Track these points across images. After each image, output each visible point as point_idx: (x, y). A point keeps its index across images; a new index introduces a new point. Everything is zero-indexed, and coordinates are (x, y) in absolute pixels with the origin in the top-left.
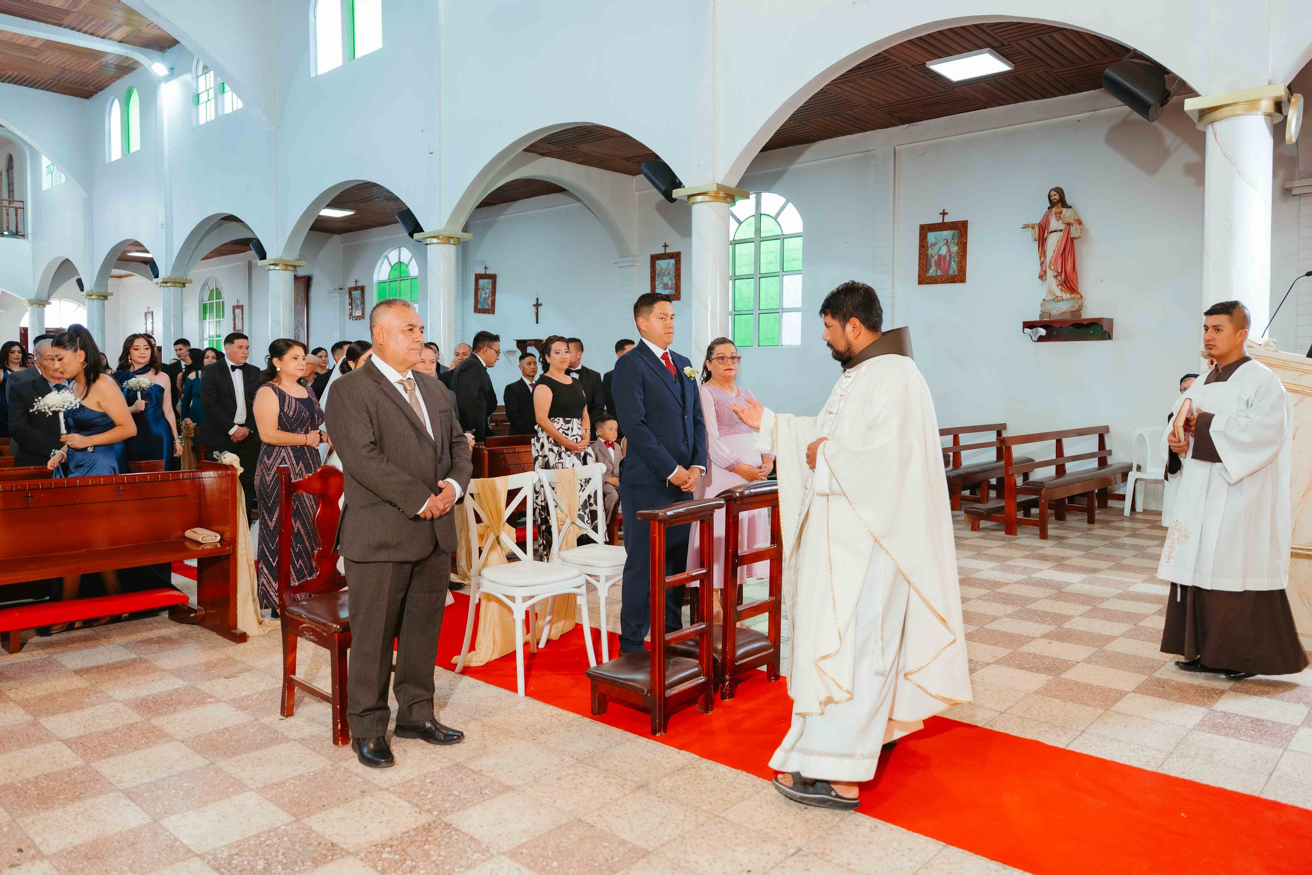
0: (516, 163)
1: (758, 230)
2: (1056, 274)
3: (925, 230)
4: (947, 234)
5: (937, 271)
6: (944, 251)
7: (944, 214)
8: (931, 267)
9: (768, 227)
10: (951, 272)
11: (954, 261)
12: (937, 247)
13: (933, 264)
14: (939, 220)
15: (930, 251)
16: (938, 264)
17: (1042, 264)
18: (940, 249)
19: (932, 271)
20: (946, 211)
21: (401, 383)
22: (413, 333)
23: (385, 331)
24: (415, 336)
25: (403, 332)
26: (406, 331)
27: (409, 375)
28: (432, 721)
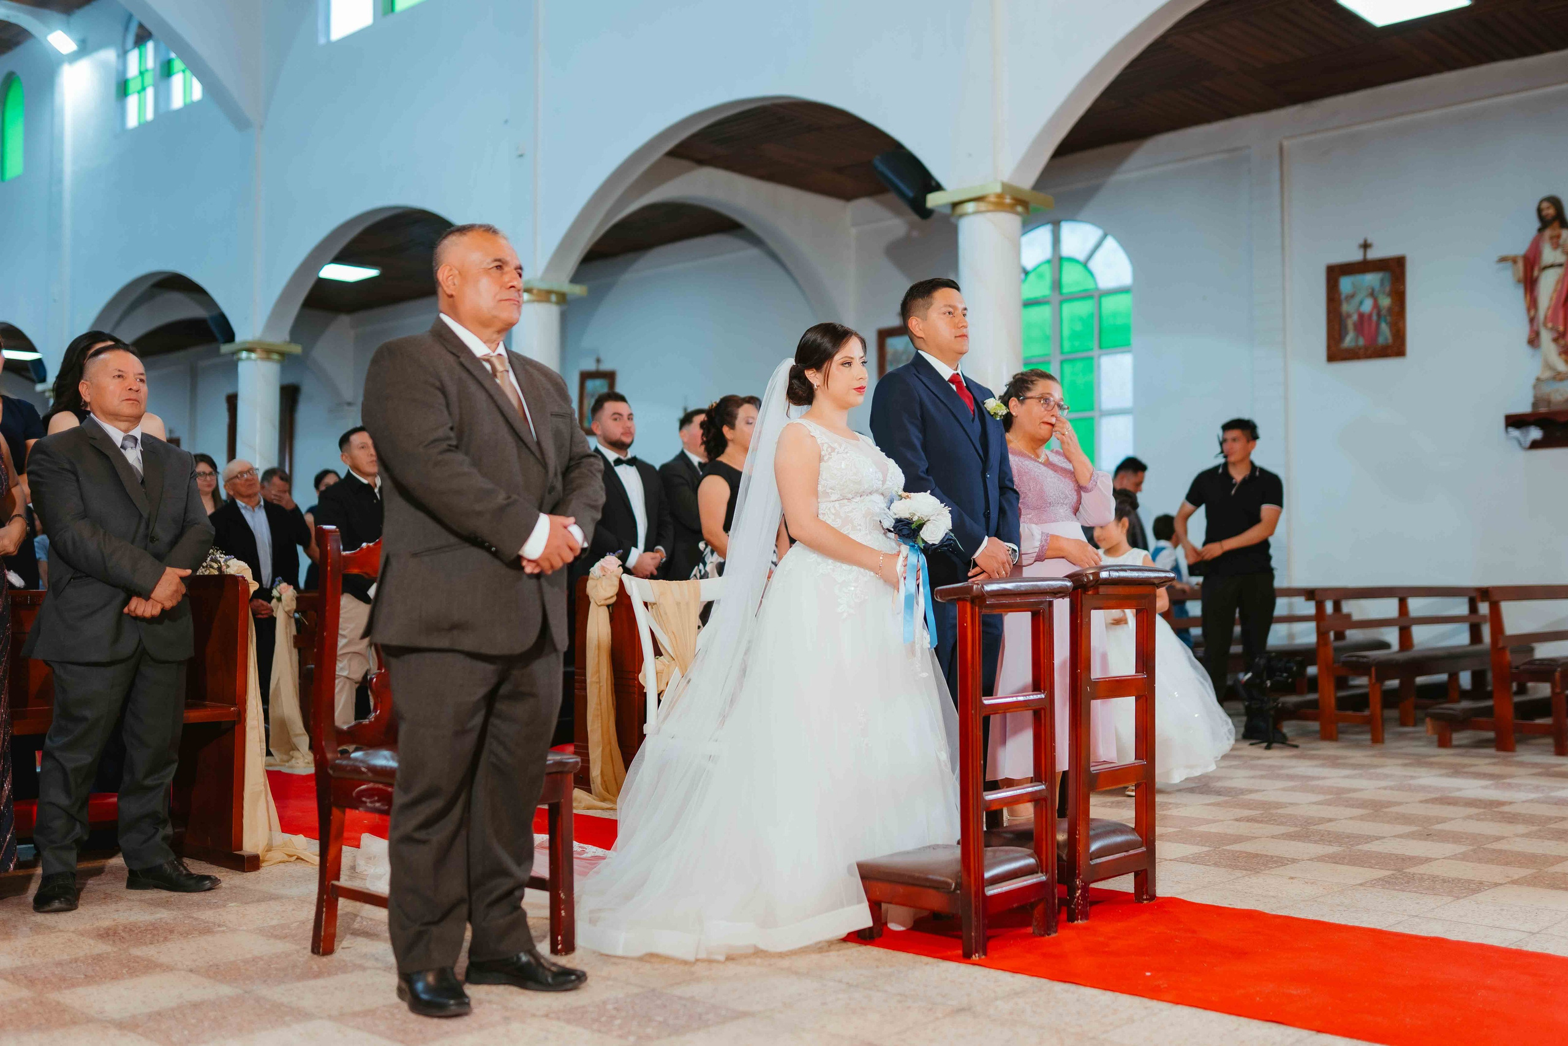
1: (1057, 284)
2: (1556, 335)
3: (1335, 273)
4: (1371, 279)
5: (1357, 341)
6: (1367, 306)
7: (1366, 246)
8: (1347, 333)
9: (1072, 278)
10: (1381, 340)
11: (1385, 321)
12: (1355, 302)
13: (1350, 327)
14: (1356, 256)
15: (1346, 308)
16: (1360, 327)
17: (1532, 320)
18: (1361, 303)
19: (1349, 341)
20: (1369, 241)
21: (488, 361)
22: (503, 274)
23: (457, 272)
24: (506, 278)
25: (487, 271)
26: (490, 271)
27: (501, 350)
28: (532, 951)
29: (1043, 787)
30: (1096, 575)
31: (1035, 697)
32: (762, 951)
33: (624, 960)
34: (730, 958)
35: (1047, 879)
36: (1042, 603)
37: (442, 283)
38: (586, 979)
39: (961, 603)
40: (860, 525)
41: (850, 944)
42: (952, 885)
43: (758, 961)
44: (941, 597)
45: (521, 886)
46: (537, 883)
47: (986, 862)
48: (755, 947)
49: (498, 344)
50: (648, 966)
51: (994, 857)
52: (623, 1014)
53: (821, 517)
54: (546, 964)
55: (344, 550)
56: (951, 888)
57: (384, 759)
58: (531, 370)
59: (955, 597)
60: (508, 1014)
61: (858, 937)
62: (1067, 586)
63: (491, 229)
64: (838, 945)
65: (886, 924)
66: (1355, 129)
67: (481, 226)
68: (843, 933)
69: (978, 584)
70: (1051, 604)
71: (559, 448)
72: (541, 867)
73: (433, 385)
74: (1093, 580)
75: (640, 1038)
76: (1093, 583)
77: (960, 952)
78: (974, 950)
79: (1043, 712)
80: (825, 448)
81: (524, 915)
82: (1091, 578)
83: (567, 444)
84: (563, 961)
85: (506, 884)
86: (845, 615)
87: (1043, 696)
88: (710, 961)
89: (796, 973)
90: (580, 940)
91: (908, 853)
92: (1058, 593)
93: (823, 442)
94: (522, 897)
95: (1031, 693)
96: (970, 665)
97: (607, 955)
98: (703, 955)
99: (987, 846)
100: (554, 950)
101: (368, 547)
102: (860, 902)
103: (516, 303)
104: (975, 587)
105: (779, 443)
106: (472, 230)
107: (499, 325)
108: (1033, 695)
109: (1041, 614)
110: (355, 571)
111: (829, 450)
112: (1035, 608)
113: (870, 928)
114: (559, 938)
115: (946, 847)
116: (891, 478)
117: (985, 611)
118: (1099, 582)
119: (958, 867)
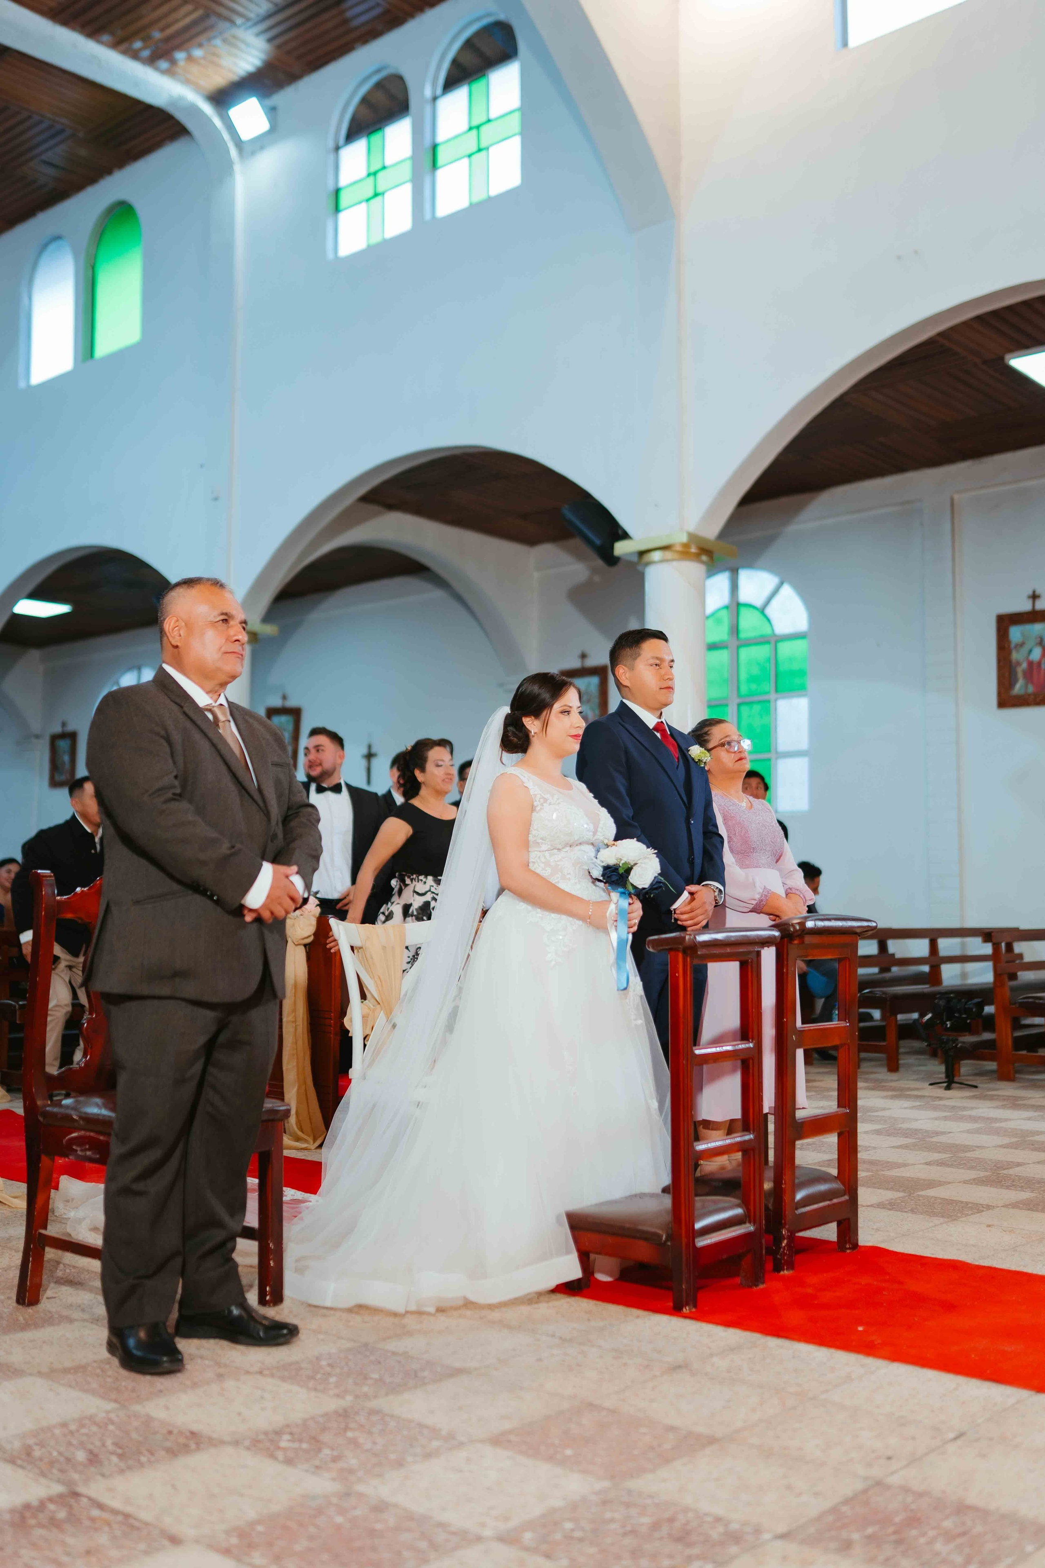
0: (346, 519)
1: (735, 630)
3: (1005, 622)
5: (1026, 688)
6: (1036, 654)
7: (1035, 597)
8: (1016, 681)
9: (751, 623)
12: (1025, 650)
13: (1020, 675)
14: (1025, 606)
15: (1015, 656)
16: (1029, 674)
18: (1030, 651)
19: (1019, 688)
20: (1037, 593)
21: (210, 711)
22: (228, 627)
23: (183, 624)
24: (232, 632)
25: (213, 624)
26: (216, 624)
27: (222, 700)
28: (243, 1304)
29: (752, 1136)
30: (802, 924)
31: (743, 1046)
32: (472, 1303)
33: (332, 1312)
34: (440, 1310)
35: (756, 1230)
36: (750, 952)
37: (168, 634)
38: (298, 1332)
39: (673, 953)
40: (569, 874)
41: (559, 1296)
42: (663, 1236)
43: (469, 1313)
44: (653, 948)
45: (232, 1239)
46: (248, 1233)
47: (697, 1213)
48: (465, 1298)
49: (220, 695)
50: (358, 1318)
51: (703, 1207)
52: (338, 1371)
53: (532, 867)
54: (257, 1317)
55: (58, 895)
56: (662, 1239)
57: (95, 1108)
58: (251, 721)
59: (667, 947)
60: (221, 1370)
61: (568, 1289)
62: (774, 935)
63: (218, 583)
64: (547, 1296)
65: (592, 1274)
66: (1022, 485)
67: (208, 580)
68: (553, 1284)
69: (690, 935)
70: (759, 954)
71: (279, 797)
72: (252, 1219)
73: (158, 734)
74: (799, 929)
75: (357, 1397)
76: (799, 933)
77: (671, 1304)
78: (684, 1304)
79: (751, 1061)
80: (537, 799)
81: (235, 1266)
82: (798, 927)
83: (287, 792)
84: (271, 1313)
85: (219, 1235)
86: (553, 963)
87: (751, 1045)
88: (420, 1313)
89: (509, 1327)
90: (288, 1291)
91: (615, 1202)
92: (766, 942)
93: (536, 793)
94: (233, 1249)
95: (739, 1042)
96: (681, 1015)
97: (315, 1306)
98: (413, 1307)
99: (696, 1195)
100: (262, 1301)
101: (82, 891)
102: (568, 1253)
103: (240, 656)
104: (687, 937)
105: (492, 791)
106: (199, 583)
107: (223, 678)
108: (741, 1044)
109: (750, 963)
110: (69, 916)
111: (542, 800)
112: (744, 958)
113: (579, 1280)
114: (268, 1289)
115: (652, 1195)
116: (602, 828)
117: (696, 962)
118: (805, 932)
119: (668, 1218)
